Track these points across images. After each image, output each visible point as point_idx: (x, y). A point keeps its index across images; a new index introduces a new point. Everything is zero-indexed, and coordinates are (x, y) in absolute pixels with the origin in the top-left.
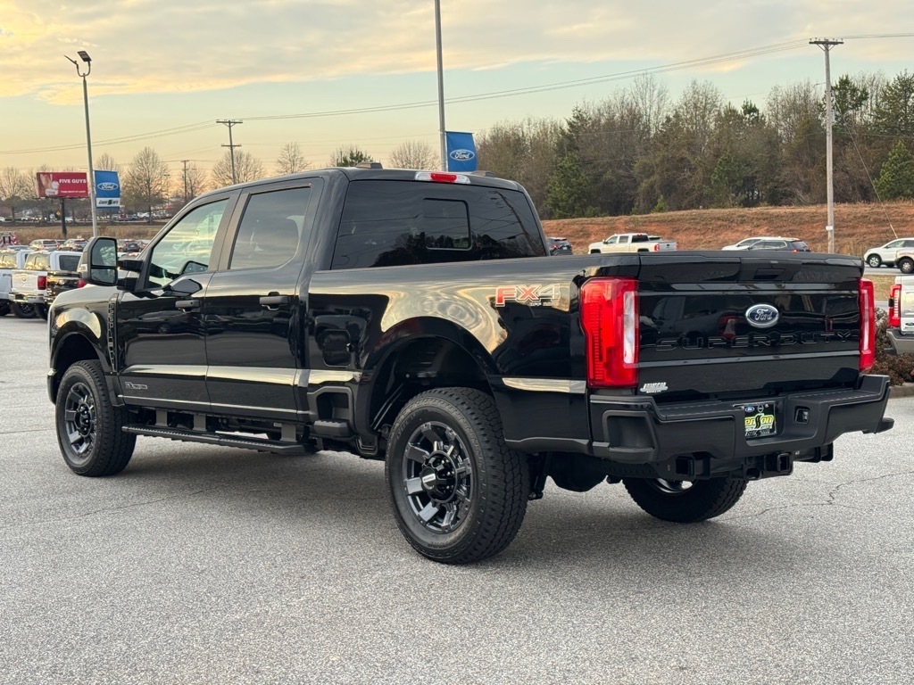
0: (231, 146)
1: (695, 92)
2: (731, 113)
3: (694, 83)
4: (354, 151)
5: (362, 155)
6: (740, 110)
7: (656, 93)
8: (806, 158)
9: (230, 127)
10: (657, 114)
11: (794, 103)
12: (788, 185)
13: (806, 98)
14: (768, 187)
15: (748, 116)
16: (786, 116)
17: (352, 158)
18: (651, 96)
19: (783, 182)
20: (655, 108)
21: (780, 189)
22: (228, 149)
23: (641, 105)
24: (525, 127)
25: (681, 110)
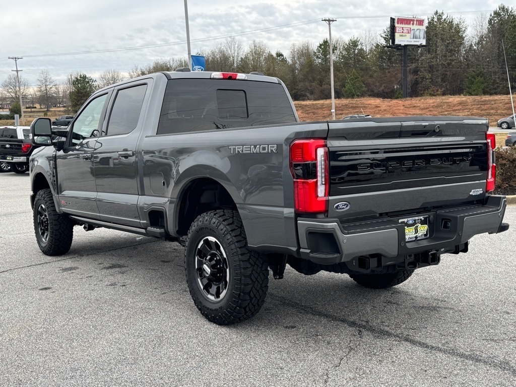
0: (17, 71)
1: (255, 46)
2: (271, 56)
3: (254, 41)
4: (82, 74)
5: (86, 76)
6: (275, 55)
7: (236, 46)
8: (310, 78)
9: (16, 61)
10: (238, 56)
11: (302, 52)
12: (302, 91)
13: (308, 49)
14: (293, 92)
15: (279, 58)
16: (299, 58)
17: (80, 77)
18: (234, 48)
19: (301, 89)
20: (236, 54)
21: (299, 93)
22: (15, 73)
23: (230, 52)
24: (172, 62)
25: (249, 55)
